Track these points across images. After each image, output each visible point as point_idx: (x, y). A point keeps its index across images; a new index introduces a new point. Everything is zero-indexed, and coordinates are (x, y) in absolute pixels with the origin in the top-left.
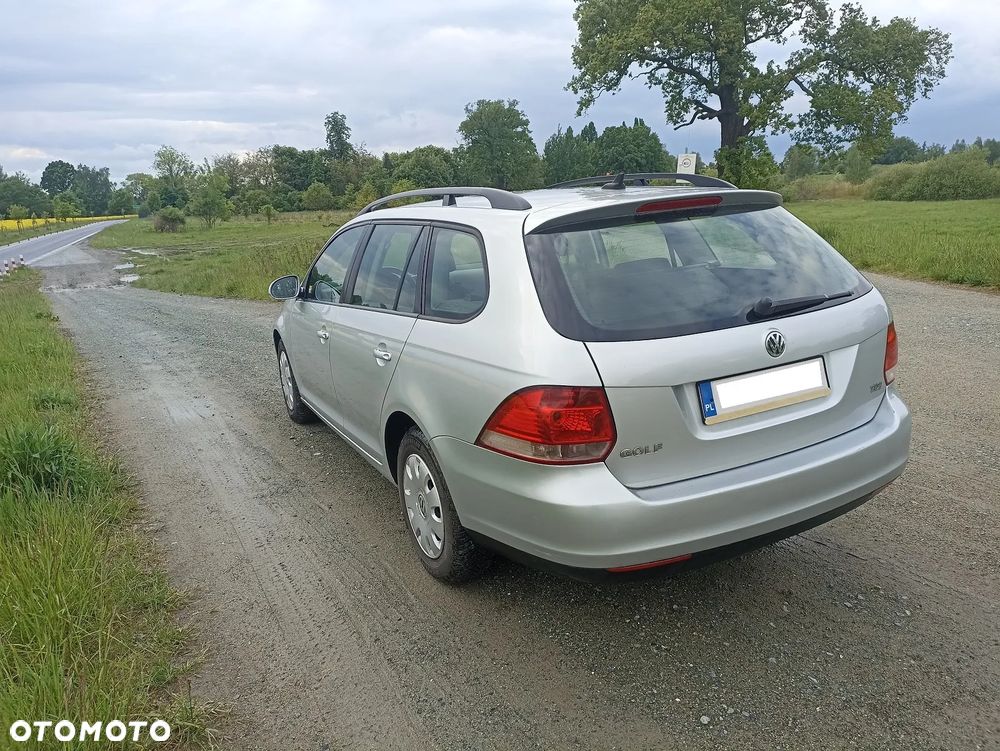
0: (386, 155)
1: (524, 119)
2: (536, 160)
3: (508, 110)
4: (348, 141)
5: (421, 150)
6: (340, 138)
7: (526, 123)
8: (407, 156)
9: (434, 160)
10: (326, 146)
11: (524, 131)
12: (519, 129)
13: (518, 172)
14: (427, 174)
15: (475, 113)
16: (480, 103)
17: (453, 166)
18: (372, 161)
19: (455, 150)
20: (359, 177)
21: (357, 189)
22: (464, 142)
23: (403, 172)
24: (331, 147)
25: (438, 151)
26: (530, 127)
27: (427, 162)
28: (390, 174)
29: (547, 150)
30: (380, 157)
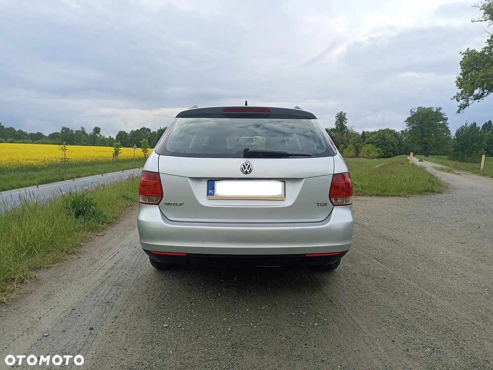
0: (364, 132)
1: (445, 117)
2: (449, 138)
3: (436, 112)
4: (345, 125)
5: (382, 131)
6: (342, 123)
7: (446, 119)
8: (374, 133)
9: (388, 136)
10: (334, 127)
11: (444, 123)
12: (441, 122)
13: (437, 144)
14: (383, 142)
15: (416, 113)
16: (419, 108)
17: (398, 139)
18: (356, 134)
19: (402, 131)
20: (348, 141)
21: (346, 147)
22: (407, 128)
23: (370, 140)
24: (337, 127)
25: (392, 132)
26: (447, 122)
27: (384, 136)
28: (364, 141)
29: (457, 133)
30: (361, 133)
